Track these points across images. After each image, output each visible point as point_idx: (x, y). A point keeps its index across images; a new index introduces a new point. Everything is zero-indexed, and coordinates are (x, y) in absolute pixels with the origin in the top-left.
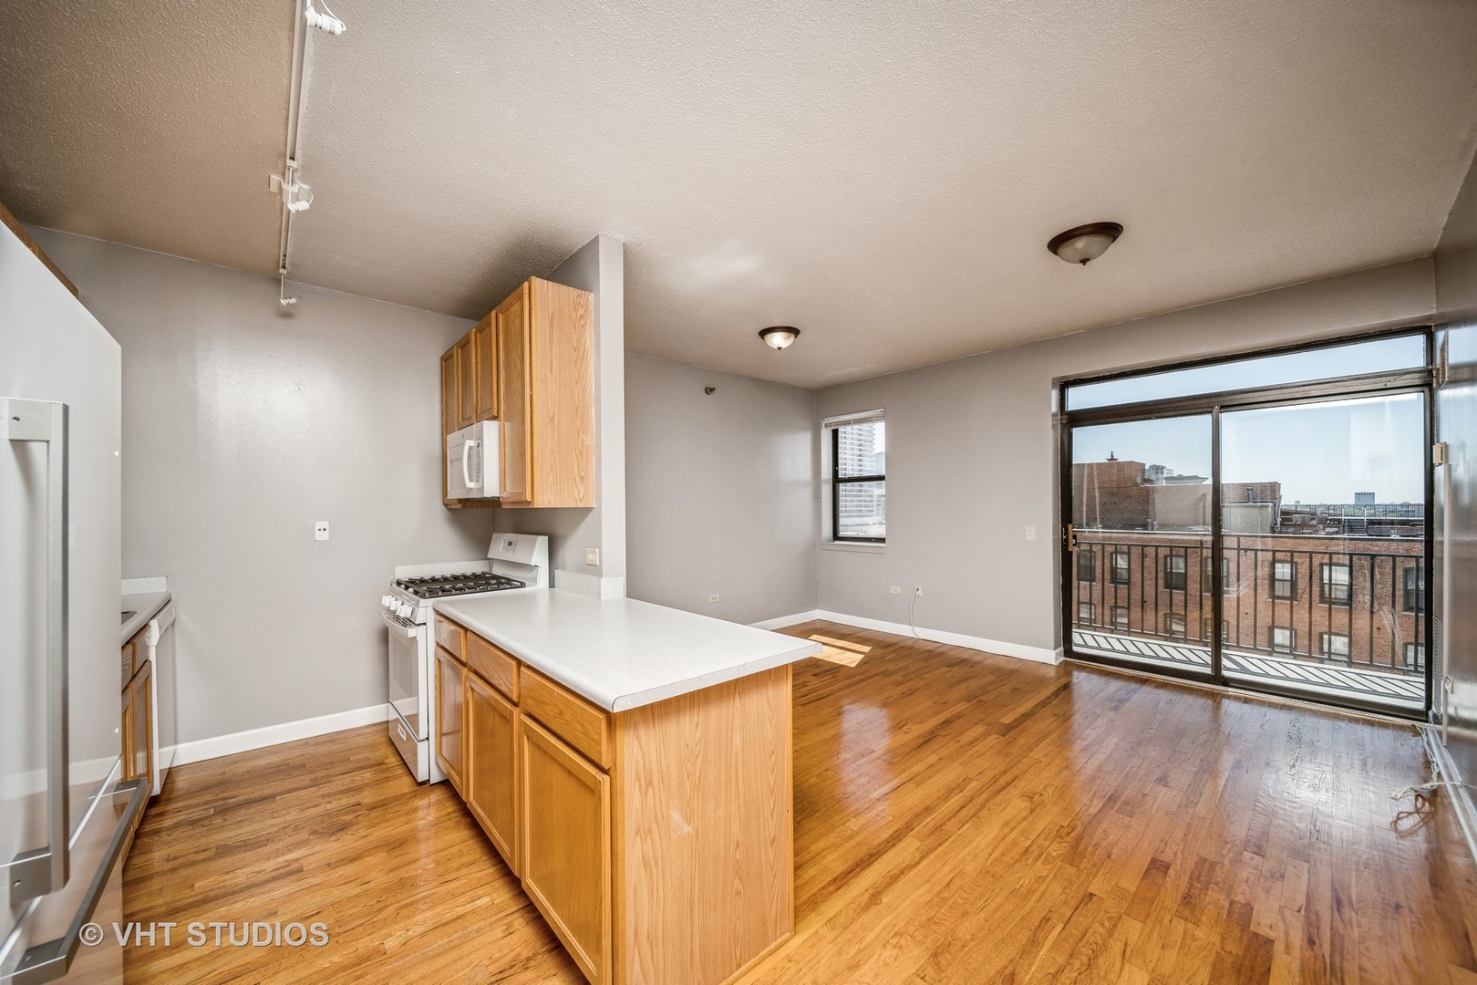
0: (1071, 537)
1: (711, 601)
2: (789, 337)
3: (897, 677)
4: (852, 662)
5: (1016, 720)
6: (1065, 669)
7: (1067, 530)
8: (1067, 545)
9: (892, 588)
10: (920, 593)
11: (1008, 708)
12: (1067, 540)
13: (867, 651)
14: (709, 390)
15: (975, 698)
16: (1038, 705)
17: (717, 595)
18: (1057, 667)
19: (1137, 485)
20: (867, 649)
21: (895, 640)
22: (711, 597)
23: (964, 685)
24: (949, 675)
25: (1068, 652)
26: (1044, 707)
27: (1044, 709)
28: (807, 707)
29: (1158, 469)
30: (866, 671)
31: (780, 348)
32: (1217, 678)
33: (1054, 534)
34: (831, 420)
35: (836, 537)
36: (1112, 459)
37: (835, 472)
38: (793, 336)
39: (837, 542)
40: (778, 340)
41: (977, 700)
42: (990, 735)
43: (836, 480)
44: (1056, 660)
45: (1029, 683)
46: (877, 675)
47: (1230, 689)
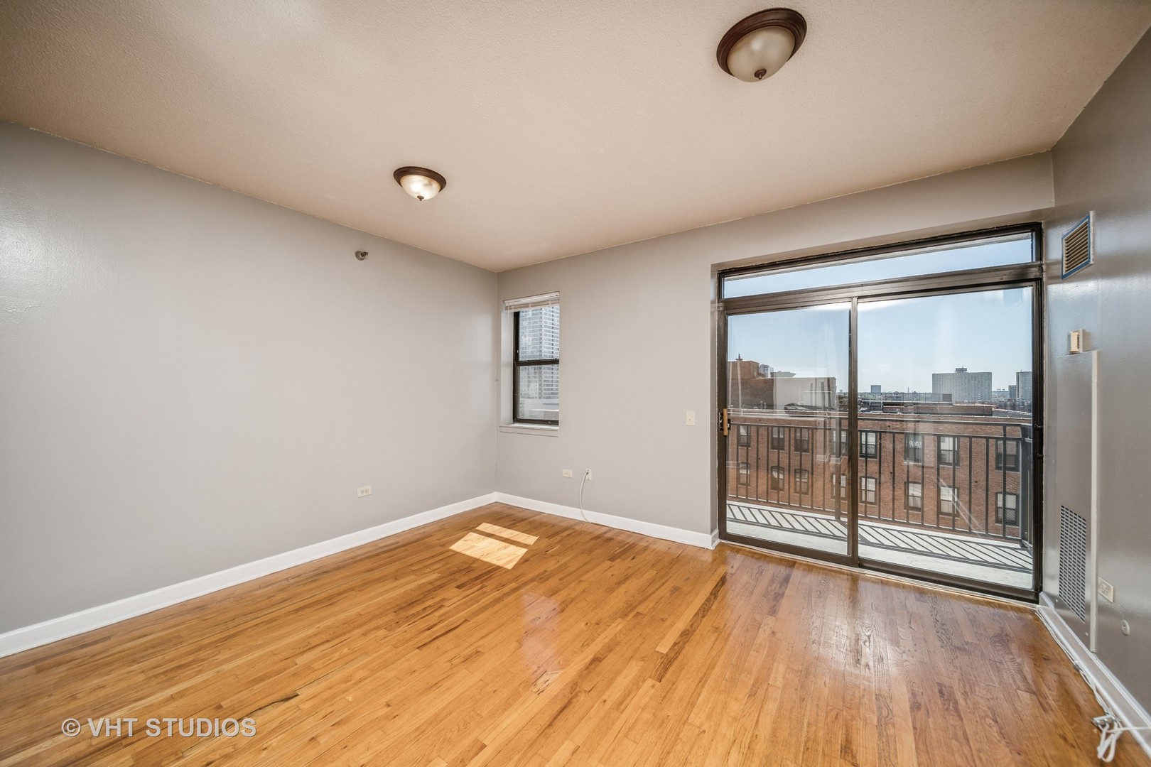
0: (726, 421)
1: (359, 494)
2: (430, 184)
3: (553, 582)
4: (510, 562)
5: (675, 644)
6: (720, 556)
7: (722, 414)
8: (722, 430)
9: (564, 471)
10: (589, 476)
11: (667, 623)
12: (722, 424)
13: (532, 543)
14: (362, 255)
15: (631, 611)
16: (697, 614)
17: (369, 487)
18: (714, 552)
19: (754, 377)
20: (531, 539)
21: (565, 524)
22: (359, 490)
23: (623, 588)
24: (609, 573)
25: (723, 534)
26: (703, 617)
27: (704, 620)
28: (426, 651)
29: (766, 367)
30: (522, 575)
31: (421, 198)
32: (854, 560)
33: (711, 419)
34: (512, 303)
35: (516, 419)
36: (740, 359)
37: (516, 355)
38: (435, 185)
39: (517, 425)
40: (417, 185)
41: (634, 613)
42: (644, 681)
43: (517, 363)
44: (713, 542)
45: (688, 579)
46: (532, 580)
47: (866, 571)
